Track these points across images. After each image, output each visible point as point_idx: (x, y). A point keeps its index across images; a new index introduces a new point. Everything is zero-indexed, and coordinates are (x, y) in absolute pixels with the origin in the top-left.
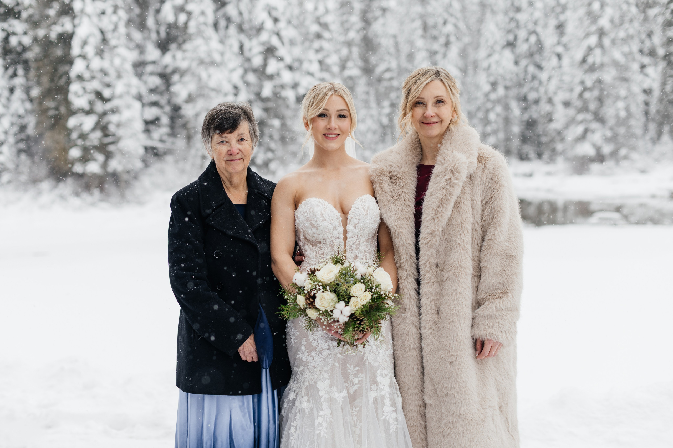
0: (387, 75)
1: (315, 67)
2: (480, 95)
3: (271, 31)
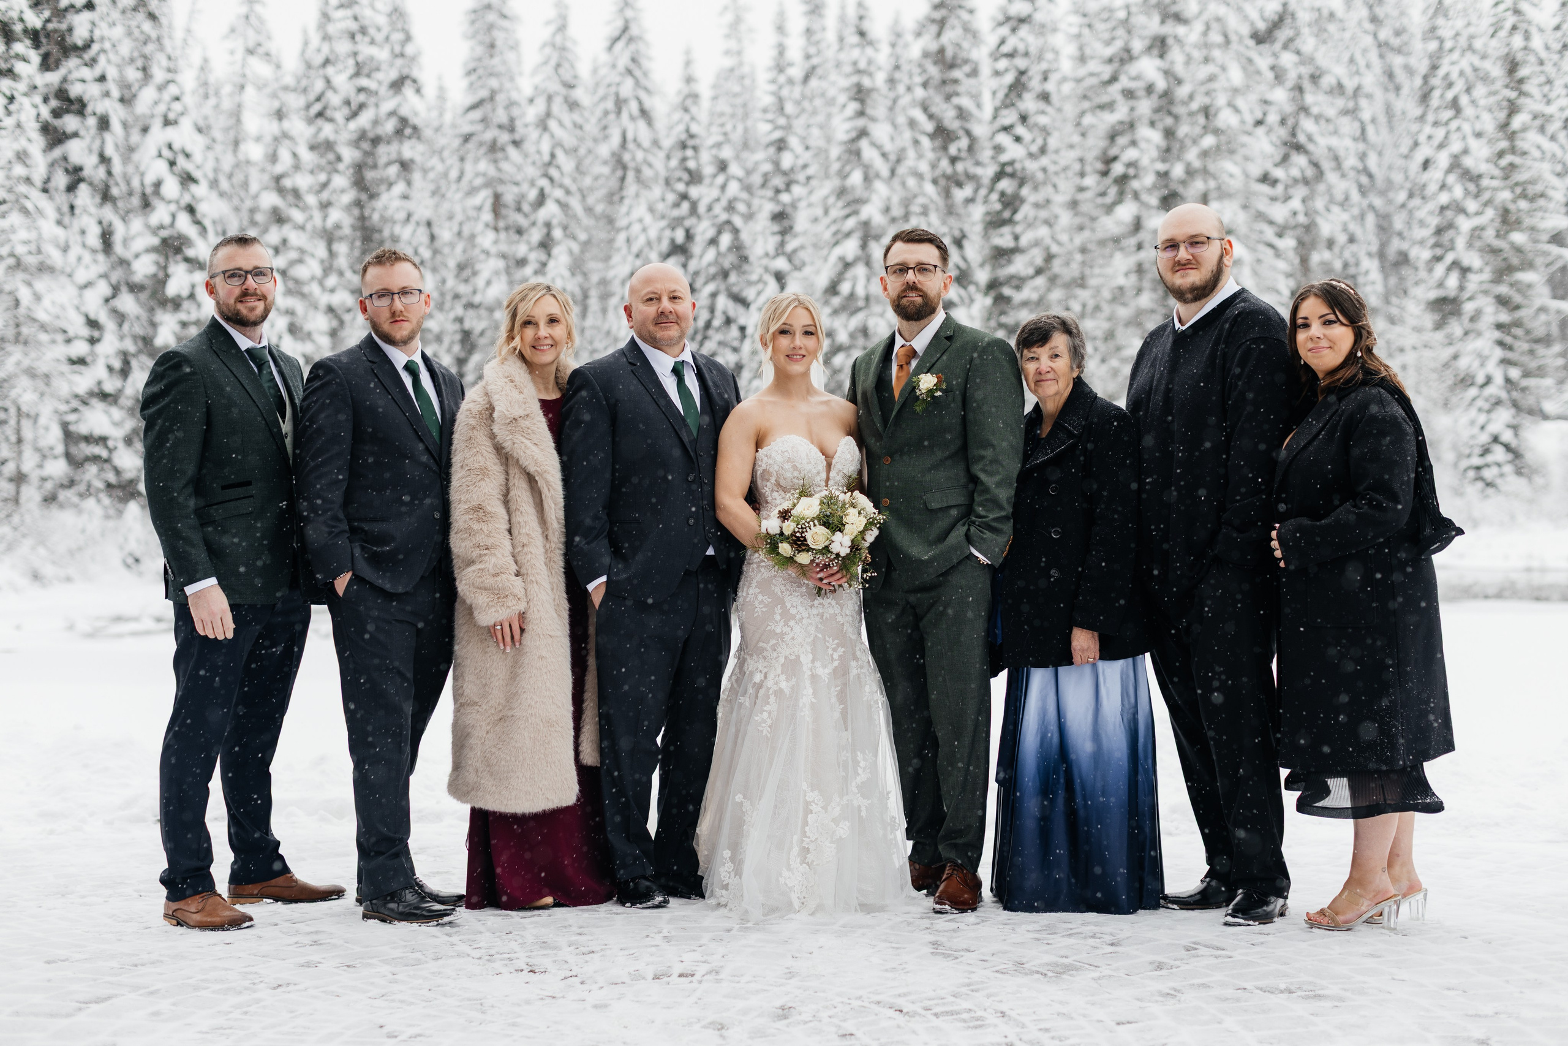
3: (177, 202)
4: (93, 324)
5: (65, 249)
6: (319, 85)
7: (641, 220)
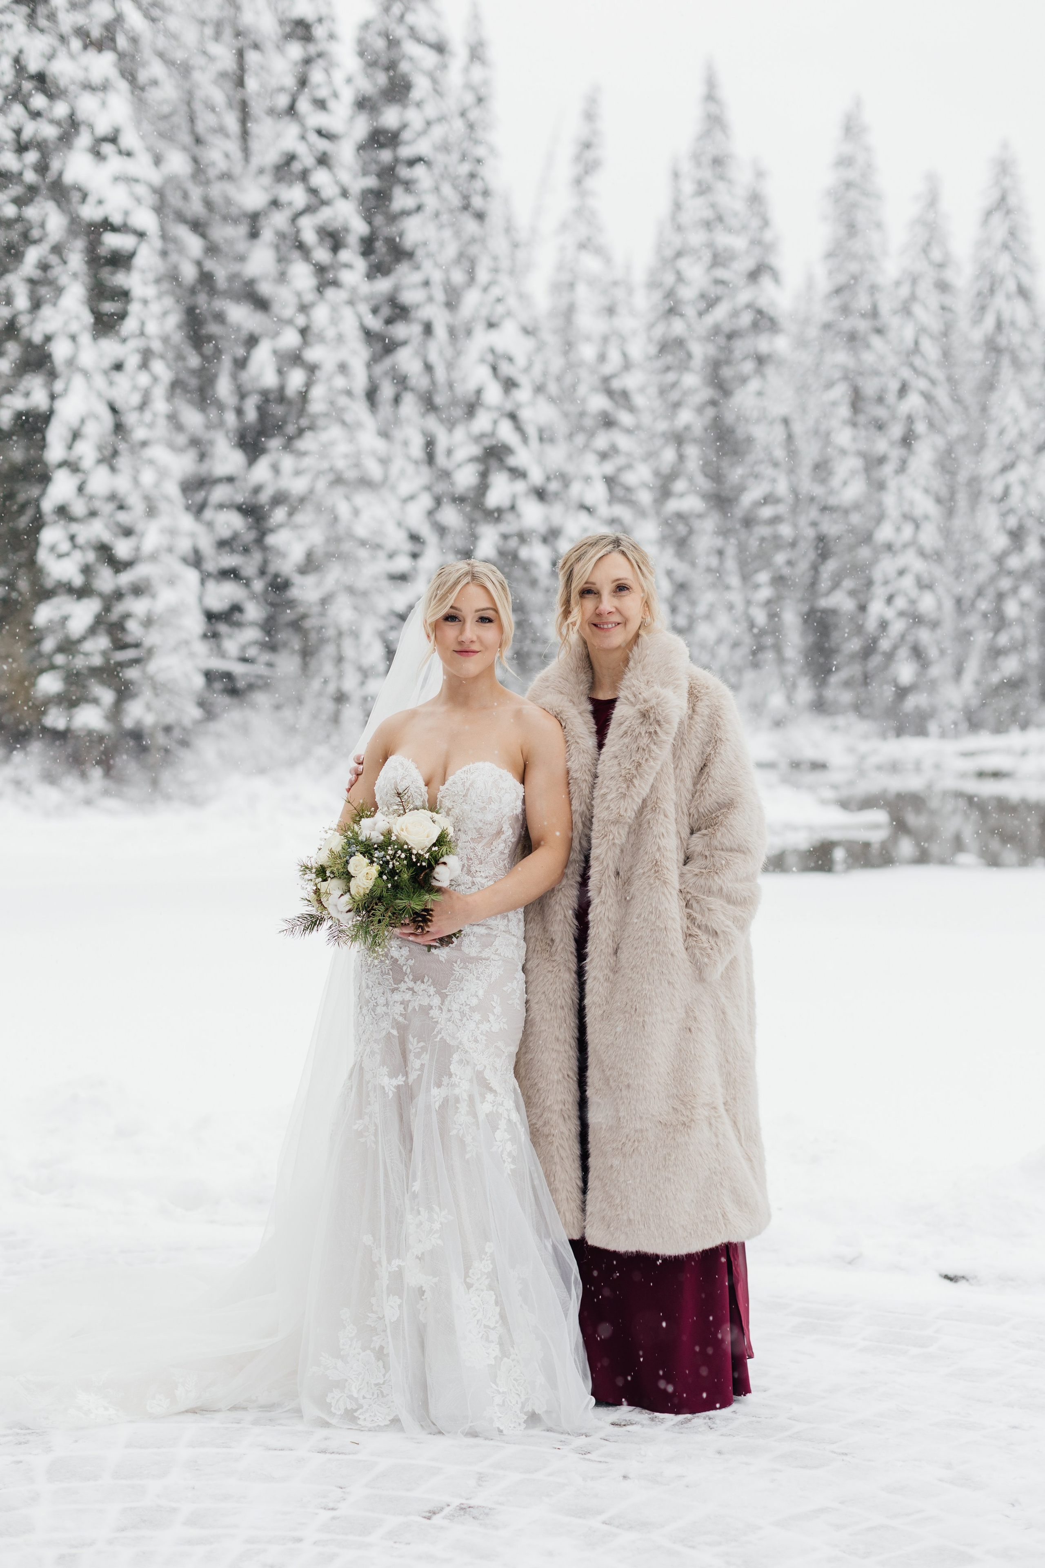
0: (767, 512)
1: (597, 493)
2: (983, 557)
3: (498, 408)
4: (415, 538)
5: (385, 461)
6: (669, 279)
7: (1012, 410)
